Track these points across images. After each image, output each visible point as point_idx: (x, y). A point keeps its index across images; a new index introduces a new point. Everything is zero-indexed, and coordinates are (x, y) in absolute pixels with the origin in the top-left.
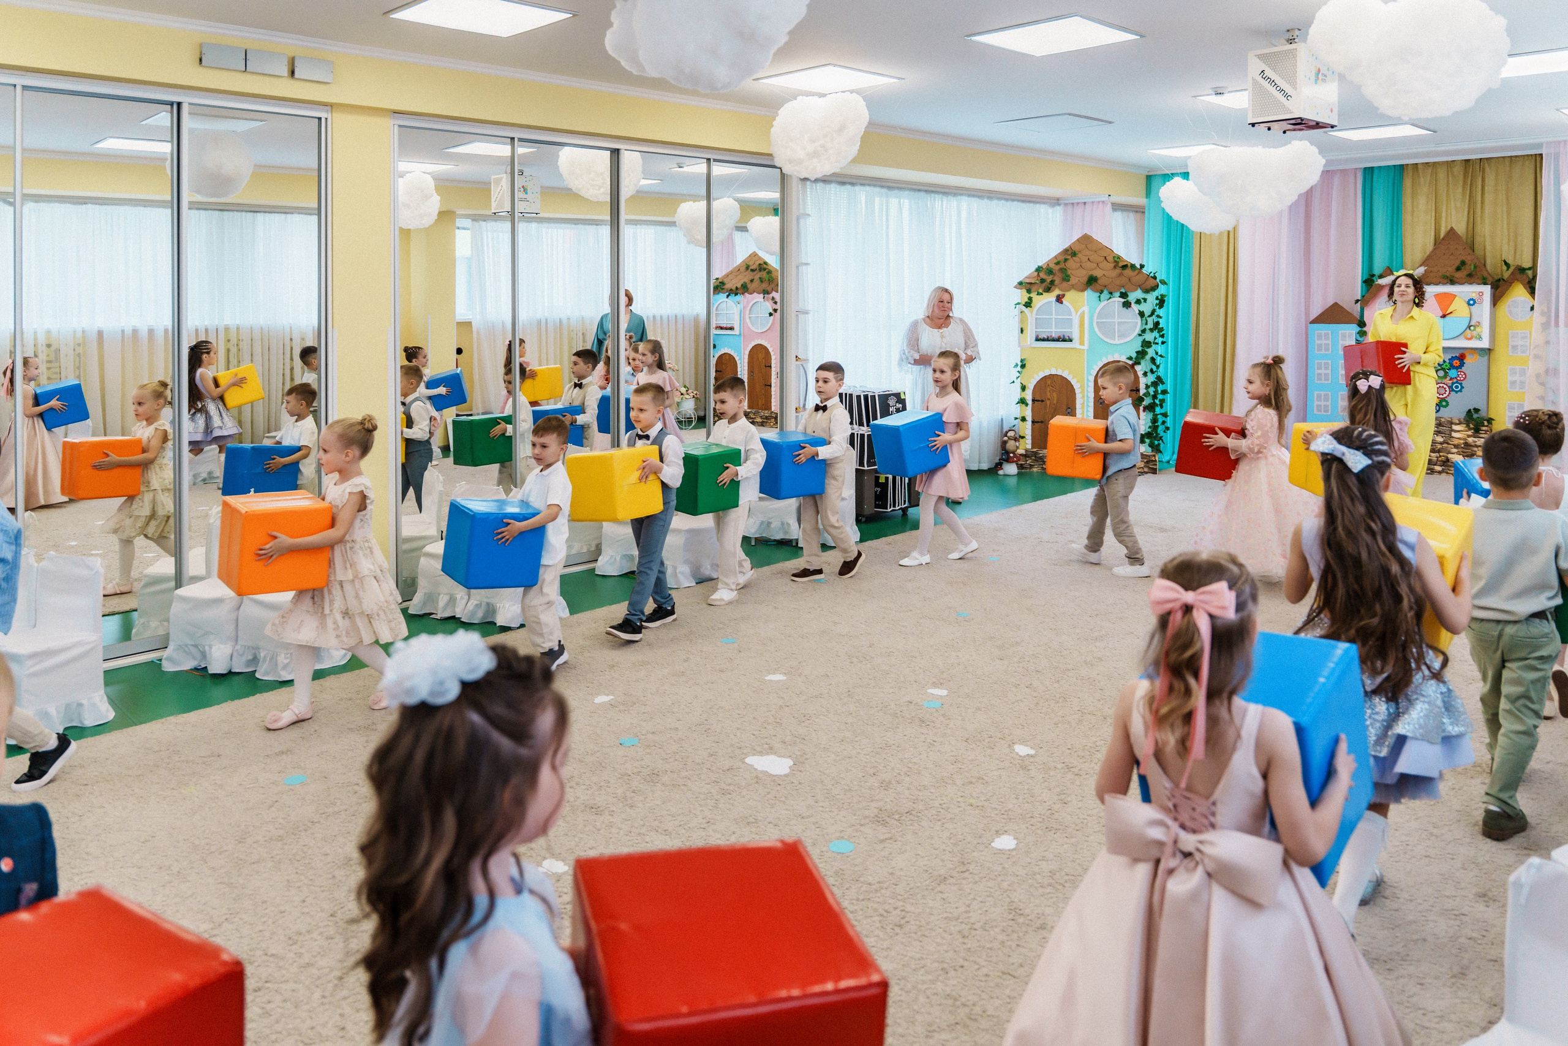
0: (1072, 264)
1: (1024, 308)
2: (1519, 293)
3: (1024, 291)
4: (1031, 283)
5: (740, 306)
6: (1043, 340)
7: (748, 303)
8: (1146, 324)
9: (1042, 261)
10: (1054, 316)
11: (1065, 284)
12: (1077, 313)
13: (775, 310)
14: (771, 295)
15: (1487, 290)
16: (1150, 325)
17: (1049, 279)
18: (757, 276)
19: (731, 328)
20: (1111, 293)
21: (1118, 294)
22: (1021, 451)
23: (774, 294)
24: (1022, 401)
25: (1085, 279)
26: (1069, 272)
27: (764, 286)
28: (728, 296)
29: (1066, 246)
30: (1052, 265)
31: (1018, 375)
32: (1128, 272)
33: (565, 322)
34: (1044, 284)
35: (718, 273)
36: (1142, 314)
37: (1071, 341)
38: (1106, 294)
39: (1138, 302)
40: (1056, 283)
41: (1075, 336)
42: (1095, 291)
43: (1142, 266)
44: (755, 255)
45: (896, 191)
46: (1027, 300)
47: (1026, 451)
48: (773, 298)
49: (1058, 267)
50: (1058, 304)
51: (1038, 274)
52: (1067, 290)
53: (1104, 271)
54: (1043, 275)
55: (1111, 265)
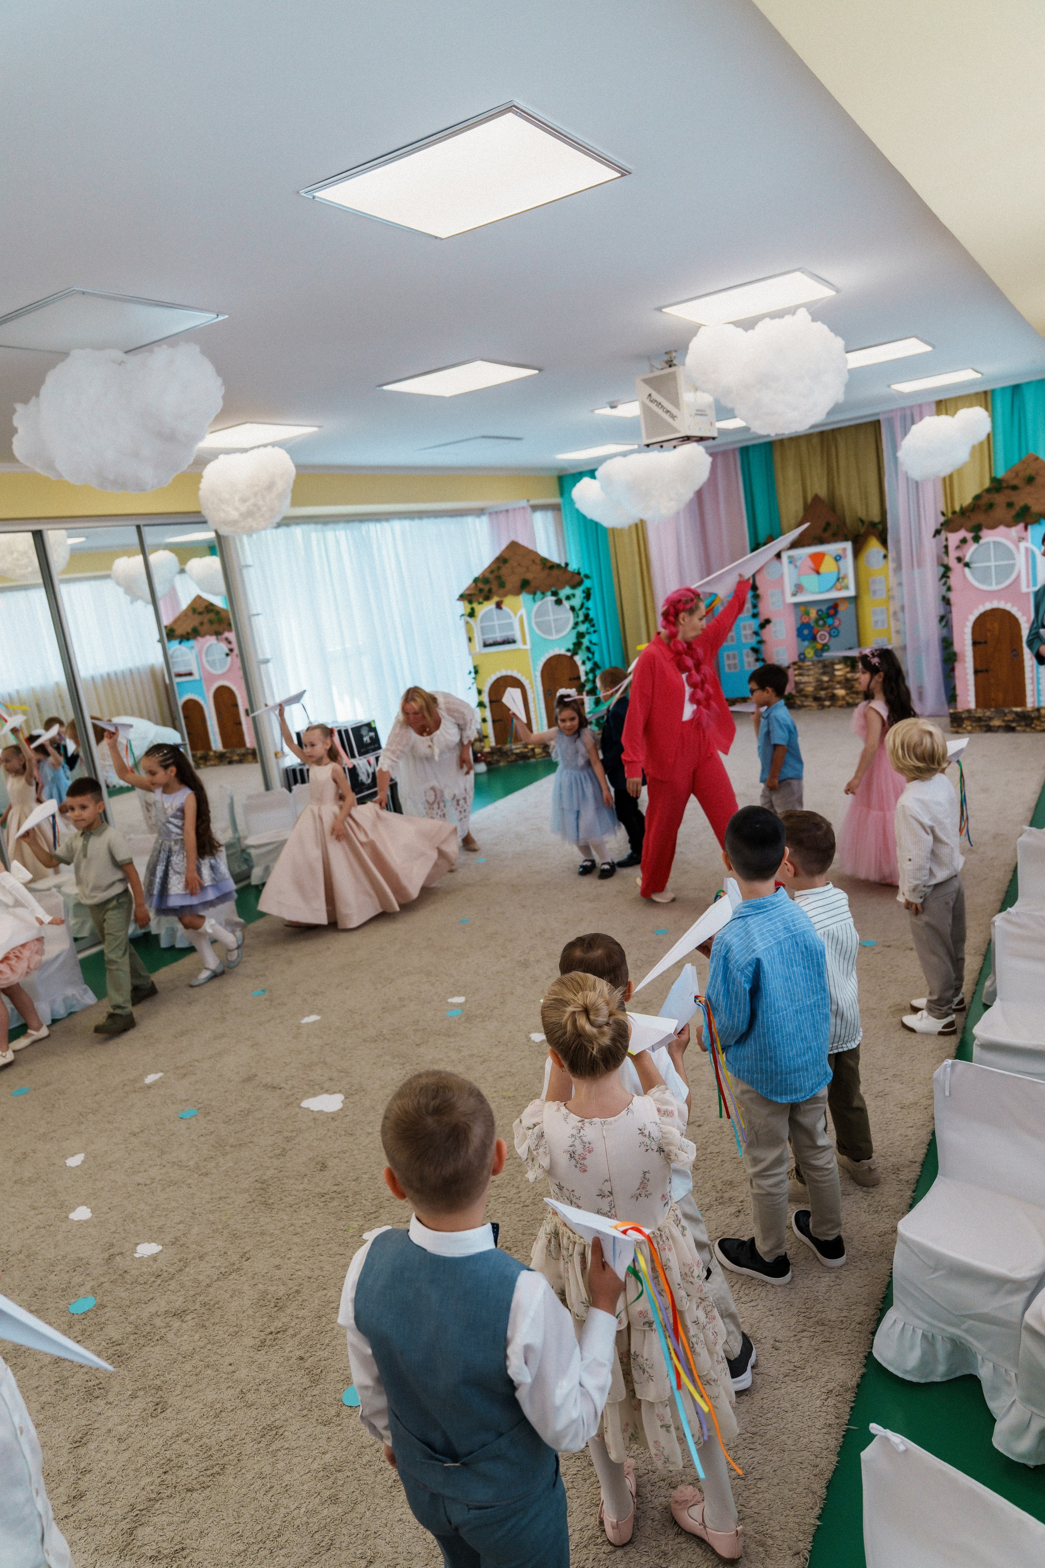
0: (505, 571)
1: (469, 619)
2: (874, 547)
3: (466, 602)
4: (470, 595)
5: (194, 652)
6: (491, 645)
7: (202, 648)
8: (578, 617)
9: (477, 572)
10: (496, 623)
11: (501, 591)
12: (516, 614)
13: (231, 650)
14: (225, 636)
15: (848, 545)
16: (581, 618)
17: (486, 588)
18: (206, 618)
19: (190, 674)
20: (543, 593)
21: (549, 593)
22: (487, 750)
23: (227, 634)
24: (481, 704)
25: (519, 583)
26: (504, 579)
27: (215, 627)
28: (180, 643)
29: (497, 554)
30: (488, 575)
31: (473, 681)
32: (555, 572)
33: (14, 694)
34: (483, 594)
35: (166, 621)
36: (573, 609)
37: (514, 642)
38: (539, 594)
39: (568, 598)
40: (494, 589)
41: (518, 636)
42: (529, 593)
43: (567, 565)
44: (199, 598)
45: (331, 526)
46: (469, 610)
47: (492, 748)
48: (228, 638)
49: (491, 577)
50: (498, 611)
51: (476, 585)
52: (505, 595)
53: (534, 574)
54: (480, 585)
55: (538, 568)
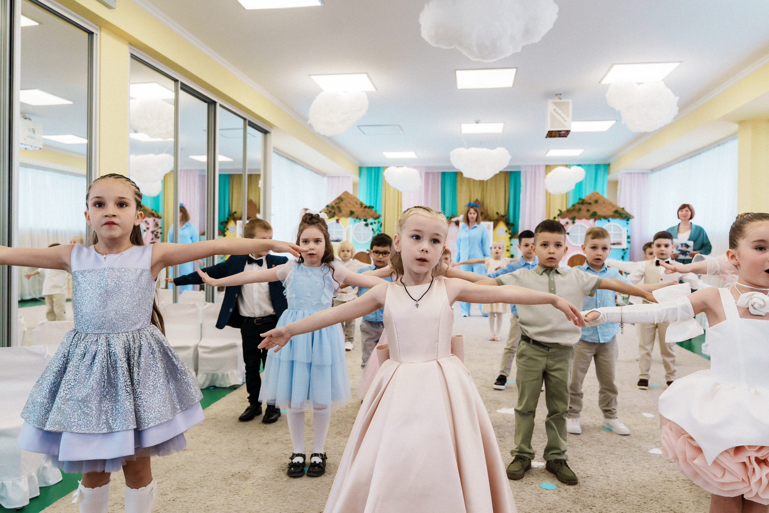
0: (342, 205)
2: (502, 226)
9: (328, 203)
10: (336, 230)
11: (340, 214)
12: (345, 228)
14: (144, 220)
15: (491, 224)
17: (333, 211)
20: (360, 219)
21: (363, 220)
25: (349, 213)
26: (342, 208)
29: (338, 196)
30: (334, 205)
32: (367, 210)
34: (331, 214)
36: (373, 230)
38: (358, 220)
39: (371, 224)
40: (336, 213)
42: (353, 218)
43: (372, 207)
48: (146, 222)
49: (336, 206)
50: (337, 224)
51: (328, 209)
52: (341, 217)
53: (356, 209)
54: (329, 209)
55: (359, 206)
